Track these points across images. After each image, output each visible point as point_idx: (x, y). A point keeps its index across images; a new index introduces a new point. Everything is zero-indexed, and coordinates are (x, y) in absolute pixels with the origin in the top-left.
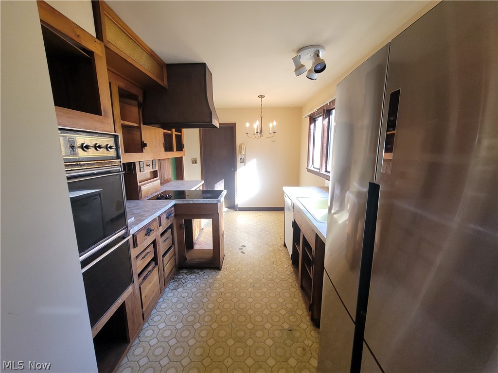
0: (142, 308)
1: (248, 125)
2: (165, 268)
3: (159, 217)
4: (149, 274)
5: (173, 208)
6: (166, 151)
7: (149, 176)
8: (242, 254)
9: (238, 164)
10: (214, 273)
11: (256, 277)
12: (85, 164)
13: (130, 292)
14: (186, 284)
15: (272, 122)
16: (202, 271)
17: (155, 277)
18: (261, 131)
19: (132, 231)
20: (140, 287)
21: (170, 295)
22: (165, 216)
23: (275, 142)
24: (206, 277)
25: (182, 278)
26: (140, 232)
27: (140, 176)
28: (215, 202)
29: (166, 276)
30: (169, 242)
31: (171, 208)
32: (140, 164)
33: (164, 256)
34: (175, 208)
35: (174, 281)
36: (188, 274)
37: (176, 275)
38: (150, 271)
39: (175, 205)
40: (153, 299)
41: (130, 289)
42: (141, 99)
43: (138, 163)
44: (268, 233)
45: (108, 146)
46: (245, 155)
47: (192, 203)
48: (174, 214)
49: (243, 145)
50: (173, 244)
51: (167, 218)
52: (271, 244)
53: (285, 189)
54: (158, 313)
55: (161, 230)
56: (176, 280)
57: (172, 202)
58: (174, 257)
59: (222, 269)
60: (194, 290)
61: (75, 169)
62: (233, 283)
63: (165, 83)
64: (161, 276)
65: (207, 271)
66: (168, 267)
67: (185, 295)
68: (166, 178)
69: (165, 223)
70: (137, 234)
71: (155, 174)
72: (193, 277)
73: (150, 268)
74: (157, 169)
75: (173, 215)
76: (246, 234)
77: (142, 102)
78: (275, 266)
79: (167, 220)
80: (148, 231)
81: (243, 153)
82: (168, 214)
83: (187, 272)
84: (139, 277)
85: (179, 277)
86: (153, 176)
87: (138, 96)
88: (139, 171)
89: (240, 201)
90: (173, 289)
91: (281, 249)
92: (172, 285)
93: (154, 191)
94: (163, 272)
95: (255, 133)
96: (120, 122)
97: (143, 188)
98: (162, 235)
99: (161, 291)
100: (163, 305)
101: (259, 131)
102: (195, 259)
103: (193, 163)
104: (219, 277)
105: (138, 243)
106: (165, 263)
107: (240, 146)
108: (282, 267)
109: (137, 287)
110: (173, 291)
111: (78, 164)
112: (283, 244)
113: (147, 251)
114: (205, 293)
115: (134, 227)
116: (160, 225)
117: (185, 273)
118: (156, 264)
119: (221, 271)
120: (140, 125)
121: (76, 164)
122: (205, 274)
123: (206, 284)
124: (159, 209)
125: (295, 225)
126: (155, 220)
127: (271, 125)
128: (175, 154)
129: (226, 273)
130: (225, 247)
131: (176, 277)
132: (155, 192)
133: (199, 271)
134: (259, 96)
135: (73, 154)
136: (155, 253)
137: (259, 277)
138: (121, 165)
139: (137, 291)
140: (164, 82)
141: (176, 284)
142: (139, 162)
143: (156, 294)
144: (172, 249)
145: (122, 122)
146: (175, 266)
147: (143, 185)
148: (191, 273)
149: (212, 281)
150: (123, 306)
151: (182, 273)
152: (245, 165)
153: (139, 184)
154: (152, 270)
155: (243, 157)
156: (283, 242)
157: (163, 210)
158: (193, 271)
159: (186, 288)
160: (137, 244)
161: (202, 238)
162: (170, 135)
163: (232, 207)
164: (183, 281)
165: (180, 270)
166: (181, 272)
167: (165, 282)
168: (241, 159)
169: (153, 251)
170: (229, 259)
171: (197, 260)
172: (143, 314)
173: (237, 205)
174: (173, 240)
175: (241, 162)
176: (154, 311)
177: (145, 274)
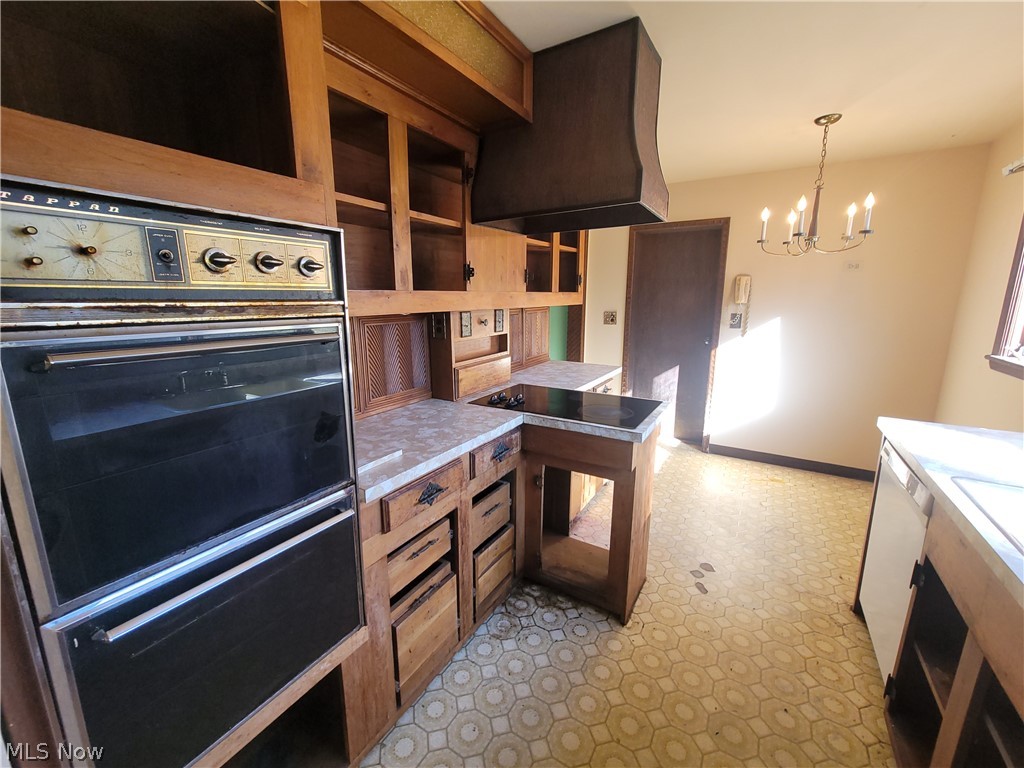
0: (397, 678)
1: (765, 215)
2: (480, 581)
3: (472, 455)
4: (429, 597)
5: (517, 434)
6: (529, 289)
7: (487, 346)
8: (697, 591)
9: (724, 329)
10: (604, 627)
11: (732, 696)
12: (209, 307)
13: (361, 643)
14: (526, 632)
15: (859, 198)
16: (576, 608)
17: (445, 601)
18: (813, 232)
19: (372, 494)
20: (394, 630)
21: (484, 649)
22: (488, 455)
23: (857, 266)
24: (581, 631)
25: (523, 610)
26: (401, 493)
27: (458, 346)
28: (625, 437)
29: (480, 600)
30: (500, 516)
31: (512, 432)
32: (461, 319)
33: (478, 551)
34: (522, 434)
35: (503, 610)
36: (540, 603)
37: (514, 595)
38: (433, 589)
39: (523, 428)
40: (433, 656)
41: (359, 637)
42: (470, 159)
43: (458, 315)
44: (794, 542)
45: (303, 262)
46: (747, 306)
47: (563, 428)
48: (519, 448)
49: (744, 280)
50: (512, 520)
51: (493, 458)
52: (803, 589)
53: (887, 425)
54: (441, 694)
55: (475, 487)
56: (510, 609)
57: (517, 419)
58: (510, 552)
59: (629, 624)
60: (542, 660)
61: (163, 320)
62: (650, 687)
63: (524, 107)
64: (466, 601)
65: (588, 613)
66: (487, 581)
67: (516, 666)
68: (535, 352)
69: (488, 472)
70: (393, 498)
71: (500, 344)
72: (549, 616)
73: (435, 579)
74: (506, 331)
75: (516, 450)
76: (721, 530)
77: (472, 165)
78: (809, 681)
79: (495, 464)
80: (429, 490)
81: (743, 300)
82: (500, 449)
83: (539, 597)
84: (392, 604)
85: (518, 603)
86: (497, 348)
87: (464, 152)
88: (458, 334)
89: (717, 425)
90: (494, 636)
91: (841, 619)
92: (496, 622)
93: (493, 383)
94: (472, 590)
95: (790, 238)
96: (407, 214)
97: (462, 374)
98: (477, 499)
99: (462, 636)
100: (458, 676)
101: (805, 230)
102: (565, 569)
103: (606, 322)
104: (615, 645)
105: (392, 522)
106: (481, 567)
107: (736, 282)
108: (840, 696)
109: (384, 628)
110: (493, 641)
111: (175, 307)
112: (852, 602)
113: (430, 537)
114: (565, 687)
115: (383, 480)
116: (473, 476)
117: (535, 598)
118: (455, 569)
119: (624, 630)
120: (464, 222)
121: (167, 307)
122: (580, 620)
123: (575, 655)
124: (474, 434)
125: (925, 576)
126: (457, 462)
127: (852, 210)
128: (556, 299)
129: (638, 641)
130: (653, 553)
131: (512, 600)
132: (497, 385)
133: (570, 605)
134: (817, 121)
135: (165, 278)
136: (454, 541)
137: (741, 701)
138: (344, 317)
139: (385, 640)
140: (522, 103)
141: (506, 622)
142: (461, 313)
143: (445, 643)
144: (505, 536)
145: (414, 214)
146: (513, 574)
147: (466, 367)
148: (550, 604)
149: (591, 650)
150: (334, 678)
151: (528, 594)
152: (744, 333)
153: (454, 365)
154: (439, 586)
155: (740, 310)
156: (853, 595)
157: (482, 439)
158: (553, 599)
159: (524, 647)
160: (389, 524)
161: (598, 510)
162: (546, 255)
163: (693, 438)
164: (524, 621)
165: (525, 585)
166: (527, 590)
167: (473, 614)
168: (734, 316)
169: (449, 536)
170: (655, 597)
171: (569, 575)
172: (398, 696)
173: (708, 437)
174: (513, 509)
175: (732, 326)
176: (437, 683)
177: (416, 593)
